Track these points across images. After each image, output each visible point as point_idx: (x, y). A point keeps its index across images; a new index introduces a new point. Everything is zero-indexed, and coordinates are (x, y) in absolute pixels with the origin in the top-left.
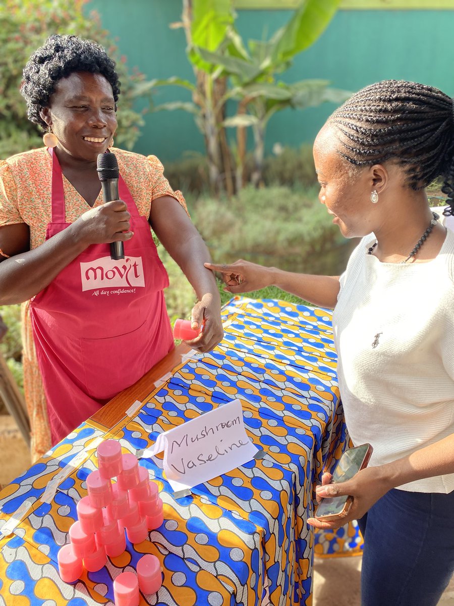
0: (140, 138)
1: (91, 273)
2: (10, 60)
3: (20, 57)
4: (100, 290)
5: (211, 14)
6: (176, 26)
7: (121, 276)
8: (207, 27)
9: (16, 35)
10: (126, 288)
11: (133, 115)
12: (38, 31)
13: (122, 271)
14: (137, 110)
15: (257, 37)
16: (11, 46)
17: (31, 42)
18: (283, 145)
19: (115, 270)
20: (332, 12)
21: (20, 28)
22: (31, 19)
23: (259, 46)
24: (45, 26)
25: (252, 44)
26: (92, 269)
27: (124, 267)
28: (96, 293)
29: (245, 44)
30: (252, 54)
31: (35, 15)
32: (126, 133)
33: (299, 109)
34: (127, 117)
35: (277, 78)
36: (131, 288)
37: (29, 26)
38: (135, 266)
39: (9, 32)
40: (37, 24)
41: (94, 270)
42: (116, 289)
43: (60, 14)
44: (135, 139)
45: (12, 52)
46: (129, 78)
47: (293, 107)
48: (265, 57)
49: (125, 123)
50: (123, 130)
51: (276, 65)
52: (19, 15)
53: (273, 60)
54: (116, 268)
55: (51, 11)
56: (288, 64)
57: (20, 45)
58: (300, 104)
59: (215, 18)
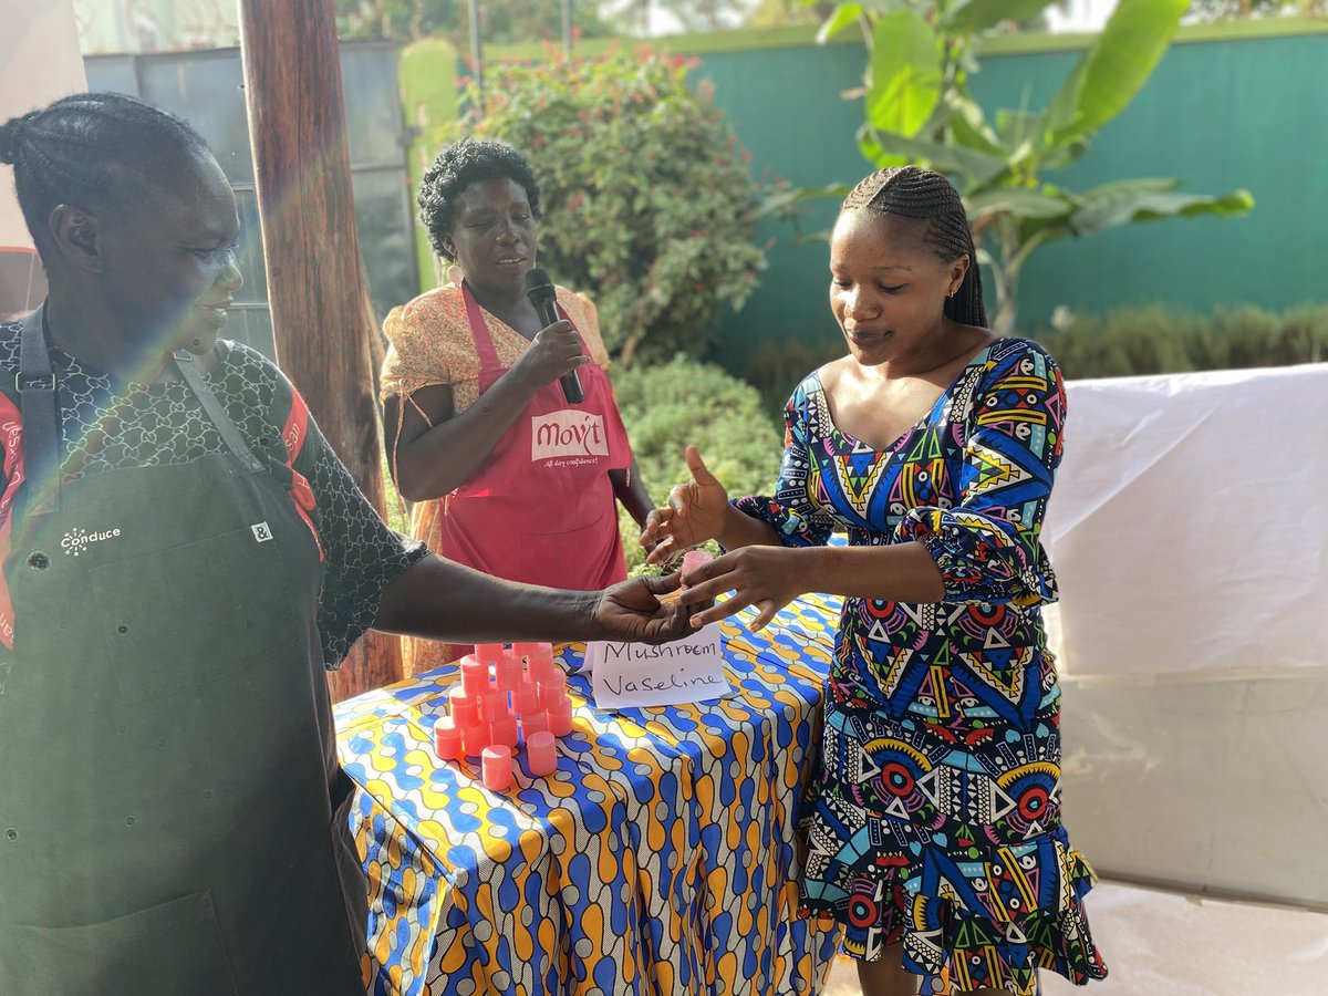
0: (755, 290)
1: (544, 432)
2: (558, 165)
3: (573, 161)
4: (555, 459)
5: (908, 71)
6: (855, 94)
7: (579, 440)
8: (900, 94)
9: (574, 126)
10: (585, 457)
11: (749, 251)
12: (607, 117)
13: (580, 431)
14: (758, 242)
15: (1013, 104)
16: (563, 143)
17: (594, 136)
18: (1072, 309)
19: (572, 430)
20: (1159, 50)
21: (580, 115)
22: (601, 99)
23: (1014, 120)
24: (619, 110)
25: (1002, 117)
26: (546, 426)
27: (583, 427)
28: (549, 465)
29: (989, 118)
30: (1001, 135)
31: (609, 92)
32: (733, 282)
33: (1086, 234)
34: (736, 256)
35: (1044, 177)
36: (591, 457)
37: (594, 111)
38: (595, 427)
39: (566, 120)
40: (608, 107)
41: (548, 428)
42: (574, 458)
43: (648, 90)
44: (748, 292)
45: (563, 152)
46: (754, 187)
47: (1075, 233)
48: (1024, 138)
49: (733, 264)
50: (728, 277)
51: (1043, 155)
52: (584, 94)
53: (1036, 147)
54: (573, 426)
55: (633, 85)
56: (1076, 150)
57: (579, 140)
58: (1090, 225)
59: (913, 79)
